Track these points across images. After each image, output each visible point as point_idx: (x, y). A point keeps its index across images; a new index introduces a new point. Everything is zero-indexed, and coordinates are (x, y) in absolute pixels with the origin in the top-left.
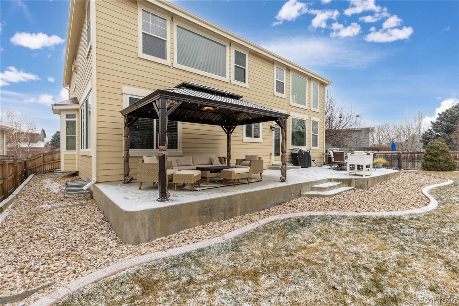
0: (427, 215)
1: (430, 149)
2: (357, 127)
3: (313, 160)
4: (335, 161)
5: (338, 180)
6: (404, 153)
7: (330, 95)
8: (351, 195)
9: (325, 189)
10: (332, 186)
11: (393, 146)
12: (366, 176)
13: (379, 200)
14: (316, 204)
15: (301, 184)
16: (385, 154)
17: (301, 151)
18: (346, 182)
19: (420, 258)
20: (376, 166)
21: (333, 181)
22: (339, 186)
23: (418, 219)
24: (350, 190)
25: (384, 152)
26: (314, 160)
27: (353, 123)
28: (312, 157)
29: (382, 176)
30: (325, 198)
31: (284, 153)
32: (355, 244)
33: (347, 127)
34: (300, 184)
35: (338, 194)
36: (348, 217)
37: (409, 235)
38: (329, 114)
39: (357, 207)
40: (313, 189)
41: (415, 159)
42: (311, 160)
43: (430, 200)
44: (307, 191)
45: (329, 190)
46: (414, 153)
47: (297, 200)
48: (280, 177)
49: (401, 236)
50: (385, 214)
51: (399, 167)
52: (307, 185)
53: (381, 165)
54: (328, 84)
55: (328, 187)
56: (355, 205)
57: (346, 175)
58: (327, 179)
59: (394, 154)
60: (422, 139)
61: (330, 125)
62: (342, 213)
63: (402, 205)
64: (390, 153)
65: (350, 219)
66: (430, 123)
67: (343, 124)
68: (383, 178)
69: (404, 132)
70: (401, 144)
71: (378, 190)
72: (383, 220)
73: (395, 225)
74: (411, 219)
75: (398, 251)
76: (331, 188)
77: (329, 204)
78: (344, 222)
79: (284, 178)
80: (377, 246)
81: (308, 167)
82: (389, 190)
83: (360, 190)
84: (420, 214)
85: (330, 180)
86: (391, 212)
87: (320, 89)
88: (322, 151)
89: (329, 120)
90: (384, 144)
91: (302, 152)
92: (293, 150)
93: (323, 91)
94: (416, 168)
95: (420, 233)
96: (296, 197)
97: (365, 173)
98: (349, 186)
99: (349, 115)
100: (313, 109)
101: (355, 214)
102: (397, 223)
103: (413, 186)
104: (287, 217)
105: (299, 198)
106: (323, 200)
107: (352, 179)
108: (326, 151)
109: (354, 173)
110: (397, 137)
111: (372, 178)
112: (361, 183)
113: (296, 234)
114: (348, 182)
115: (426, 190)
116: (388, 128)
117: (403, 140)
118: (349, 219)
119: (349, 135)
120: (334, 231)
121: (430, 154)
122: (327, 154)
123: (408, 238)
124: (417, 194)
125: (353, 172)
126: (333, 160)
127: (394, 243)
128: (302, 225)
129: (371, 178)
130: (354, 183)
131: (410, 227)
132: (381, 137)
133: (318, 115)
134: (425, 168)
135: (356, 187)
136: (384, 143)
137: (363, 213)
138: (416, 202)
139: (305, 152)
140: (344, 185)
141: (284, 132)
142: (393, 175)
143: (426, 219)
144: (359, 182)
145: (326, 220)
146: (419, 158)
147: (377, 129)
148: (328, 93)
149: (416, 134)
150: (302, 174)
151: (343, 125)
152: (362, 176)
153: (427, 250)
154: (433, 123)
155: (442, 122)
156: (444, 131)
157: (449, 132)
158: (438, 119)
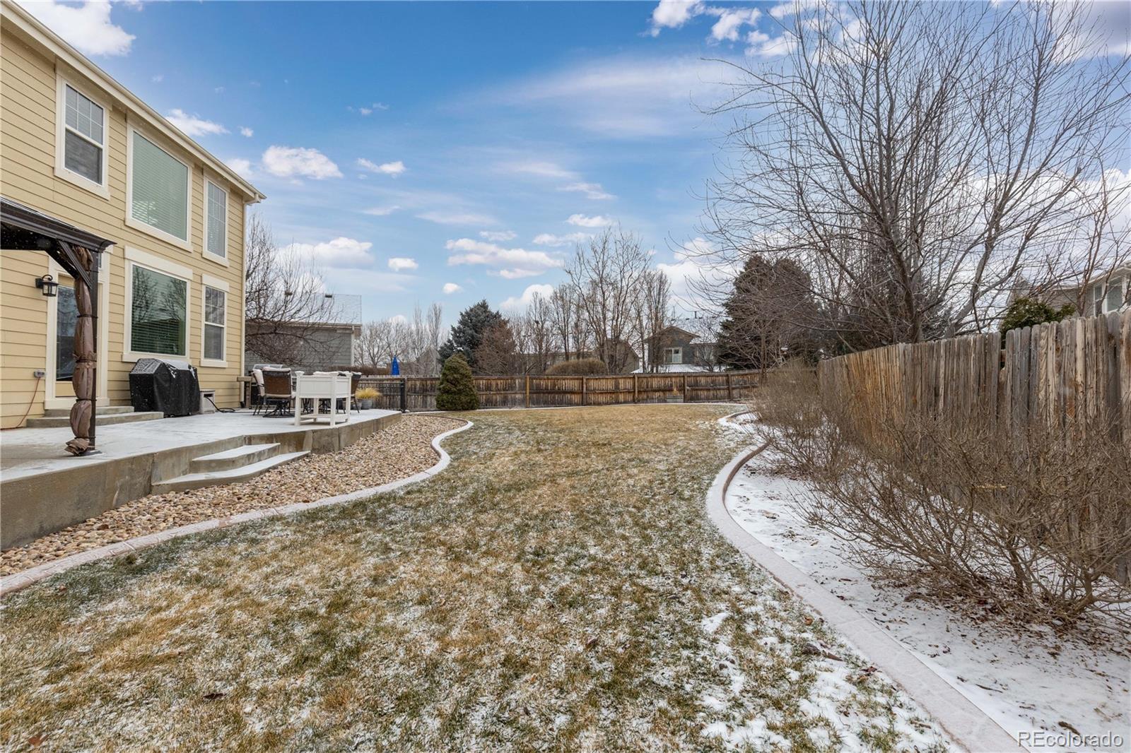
0: (434, 481)
1: (447, 372)
2: (324, 320)
3: (206, 396)
4: (268, 395)
5: (269, 438)
6: (411, 379)
7: (259, 229)
8: (301, 469)
9: (233, 461)
10: (253, 454)
11: (395, 367)
12: (336, 423)
13: (357, 469)
14: (201, 505)
15: (152, 455)
16: (380, 380)
17: (164, 368)
18: (290, 441)
19: (412, 555)
20: (360, 405)
21: (258, 441)
22: (273, 452)
23: (420, 491)
24: (299, 458)
25: (378, 377)
26: (211, 395)
27: (315, 308)
28: (203, 387)
29: (368, 422)
30: (231, 487)
31: (85, 360)
32: (290, 572)
33: (302, 317)
34: (148, 455)
35: (268, 470)
36: (285, 518)
37: (400, 522)
38: (257, 278)
39: (309, 492)
40: (195, 467)
41: (427, 390)
42: (199, 396)
43: (439, 455)
44: (174, 476)
45: (243, 465)
46: (426, 380)
47: (135, 506)
48: (68, 443)
49: (388, 528)
50: (366, 493)
51: (403, 407)
52: (175, 458)
53: (370, 402)
54: (254, 199)
55: (242, 458)
56: (306, 489)
57: (293, 424)
58: (240, 438)
59: (395, 382)
60: (439, 357)
61: (260, 307)
62: (272, 512)
63: (396, 472)
64: (388, 380)
65: (290, 520)
66: (450, 329)
67: (293, 308)
68: (370, 427)
69: (414, 343)
70: (409, 364)
71: (359, 451)
72: (360, 505)
73: (381, 511)
74: (408, 493)
75: (378, 556)
76: (249, 458)
77: (239, 499)
78: (273, 531)
79: (84, 443)
80: (340, 559)
81: (188, 415)
82: (379, 448)
83: (324, 456)
84: (424, 481)
85: (249, 440)
86: (377, 488)
87: (229, 205)
88: (237, 372)
89: (259, 295)
90: (381, 365)
91: (169, 371)
92: (136, 363)
93: (239, 214)
94: (429, 408)
95: (419, 514)
96: (131, 499)
97: (335, 419)
98: (297, 451)
99: (307, 288)
100: (208, 254)
101: (302, 507)
102: (385, 505)
103: (420, 437)
104: (84, 561)
105: (144, 500)
106: (225, 492)
107: (304, 432)
108: (249, 373)
109: (312, 420)
110: (403, 352)
111: (349, 426)
112: (324, 439)
113: (111, 601)
114: (296, 441)
115: (436, 442)
116: (389, 332)
117: (413, 358)
118: (288, 522)
119: (308, 337)
120: (241, 559)
121: (448, 381)
122: (249, 379)
123: (398, 527)
124: (423, 449)
125: (310, 417)
126: (262, 393)
127: (373, 544)
128: (139, 571)
129: (346, 427)
130: (309, 441)
131: (405, 507)
132: (376, 350)
133: (227, 275)
134: (442, 406)
135: (314, 450)
136: (381, 363)
137: (321, 500)
138: (421, 463)
139: (179, 372)
140: (286, 448)
141: (87, 293)
142: (389, 419)
143: (431, 487)
144: (320, 438)
145: (224, 537)
146: (433, 389)
147: (368, 332)
148: (256, 223)
149: (432, 346)
150: (164, 432)
151: (293, 311)
152: (328, 424)
153: (424, 538)
154: (453, 329)
155: (466, 328)
156: (467, 344)
157: (474, 346)
158: (461, 322)
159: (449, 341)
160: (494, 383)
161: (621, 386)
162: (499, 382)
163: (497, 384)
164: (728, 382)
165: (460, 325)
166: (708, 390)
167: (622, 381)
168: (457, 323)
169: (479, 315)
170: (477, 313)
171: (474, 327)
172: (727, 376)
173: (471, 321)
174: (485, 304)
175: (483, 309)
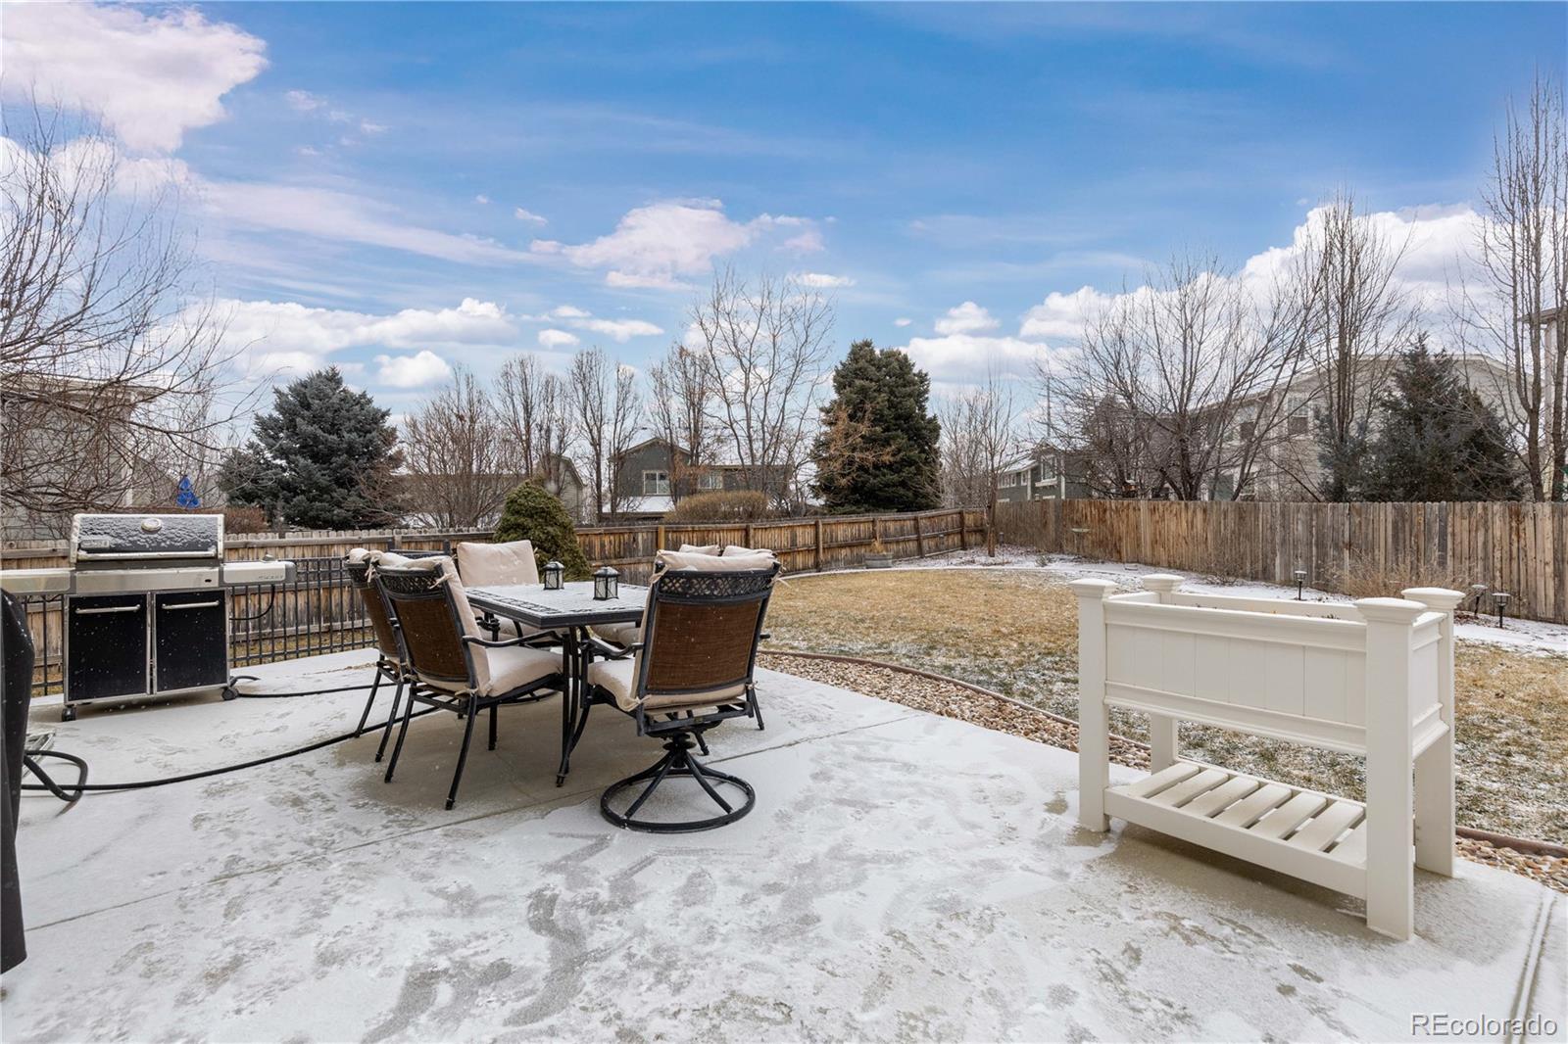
154: (260, 421)
155: (293, 420)
156: (302, 454)
157: (316, 457)
158: (279, 407)
159: (251, 446)
160: (597, 542)
161: (800, 541)
162: (606, 540)
163: (603, 546)
164: (917, 529)
165: (276, 414)
166: (898, 542)
167: (799, 531)
168: (268, 409)
169: (326, 396)
170: (321, 391)
171: (315, 419)
172: (916, 519)
173: (308, 407)
174: (335, 374)
175: (333, 385)
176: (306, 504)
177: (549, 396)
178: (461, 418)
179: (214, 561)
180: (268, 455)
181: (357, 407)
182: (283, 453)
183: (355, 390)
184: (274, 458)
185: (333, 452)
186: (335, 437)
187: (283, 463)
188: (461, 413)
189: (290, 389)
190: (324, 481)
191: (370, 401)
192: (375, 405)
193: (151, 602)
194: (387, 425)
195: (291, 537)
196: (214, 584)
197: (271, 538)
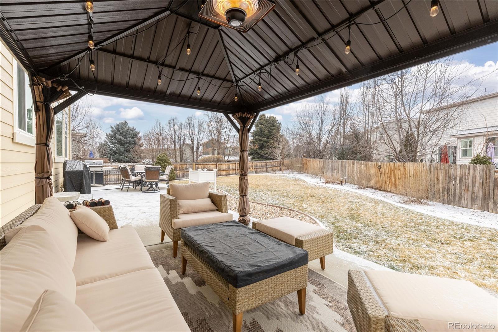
154: (107, 135)
155: (115, 135)
156: (118, 144)
157: (122, 145)
158: (112, 131)
159: (105, 141)
160: (178, 167)
161: (231, 167)
162: (181, 166)
164: (266, 165)
165: (111, 133)
166: (260, 168)
167: (231, 165)
168: (109, 132)
169: (124, 128)
170: (123, 127)
171: (121, 134)
172: (266, 163)
173: (119, 131)
174: (126, 123)
175: (125, 125)
176: (118, 156)
177: (180, 129)
178: (158, 134)
179: (102, 167)
180: (109, 144)
181: (131, 131)
182: (113, 143)
183: (131, 127)
184: (111, 144)
185: (125, 143)
186: (126, 139)
187: (113, 146)
188: (158, 133)
189: (115, 126)
190: (123, 151)
191: (135, 129)
192: (136, 130)
193: (94, 172)
194: (139, 136)
195: (114, 164)
196: (102, 170)
197: (110, 164)
